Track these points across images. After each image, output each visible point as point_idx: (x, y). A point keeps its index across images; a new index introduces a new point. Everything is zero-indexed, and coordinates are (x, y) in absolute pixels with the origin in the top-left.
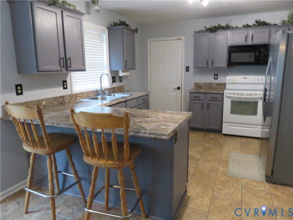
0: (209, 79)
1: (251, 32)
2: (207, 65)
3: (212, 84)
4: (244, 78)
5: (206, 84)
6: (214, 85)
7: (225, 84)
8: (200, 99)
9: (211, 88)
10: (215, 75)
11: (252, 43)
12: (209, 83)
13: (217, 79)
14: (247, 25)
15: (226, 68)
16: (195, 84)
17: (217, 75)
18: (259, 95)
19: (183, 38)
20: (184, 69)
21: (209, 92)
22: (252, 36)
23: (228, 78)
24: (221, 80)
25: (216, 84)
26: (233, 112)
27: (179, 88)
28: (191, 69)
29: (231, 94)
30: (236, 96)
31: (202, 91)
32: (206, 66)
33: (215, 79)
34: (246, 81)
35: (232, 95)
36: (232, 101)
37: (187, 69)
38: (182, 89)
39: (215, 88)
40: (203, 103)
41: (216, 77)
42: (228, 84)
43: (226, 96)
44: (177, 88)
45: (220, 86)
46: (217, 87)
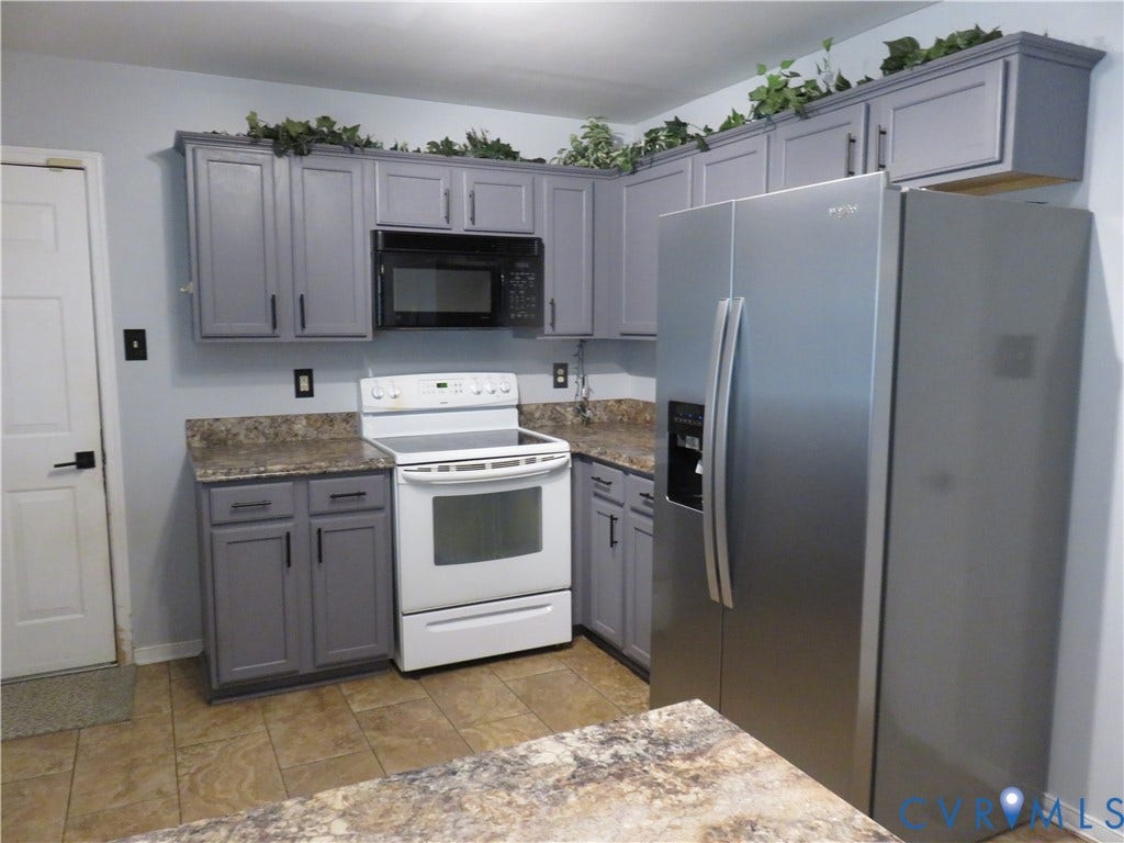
0: (271, 397)
1: (464, 178)
2: (274, 326)
3: (287, 420)
4: (439, 385)
5: (254, 425)
6: (299, 427)
7: (352, 419)
8: (274, 511)
9: (284, 442)
10: (298, 373)
11: (471, 227)
12: (273, 419)
13: (310, 394)
14: (447, 143)
15: (370, 338)
16: (191, 425)
17: (309, 373)
18: (544, 460)
19: (94, 162)
20: (113, 346)
21: (316, 471)
22: (472, 196)
23: (368, 384)
24: (331, 396)
25: (308, 417)
26: (445, 554)
27: (85, 460)
28: (159, 344)
29: (429, 470)
30: (453, 474)
31: (276, 469)
32: (266, 328)
33: (300, 394)
34: (448, 397)
35: (435, 475)
36: (437, 501)
37: (135, 346)
38: (109, 460)
39: (306, 444)
40: (288, 535)
41: (304, 386)
42: (370, 418)
43: (407, 479)
44: (73, 459)
45: (326, 427)
46: (312, 434)
